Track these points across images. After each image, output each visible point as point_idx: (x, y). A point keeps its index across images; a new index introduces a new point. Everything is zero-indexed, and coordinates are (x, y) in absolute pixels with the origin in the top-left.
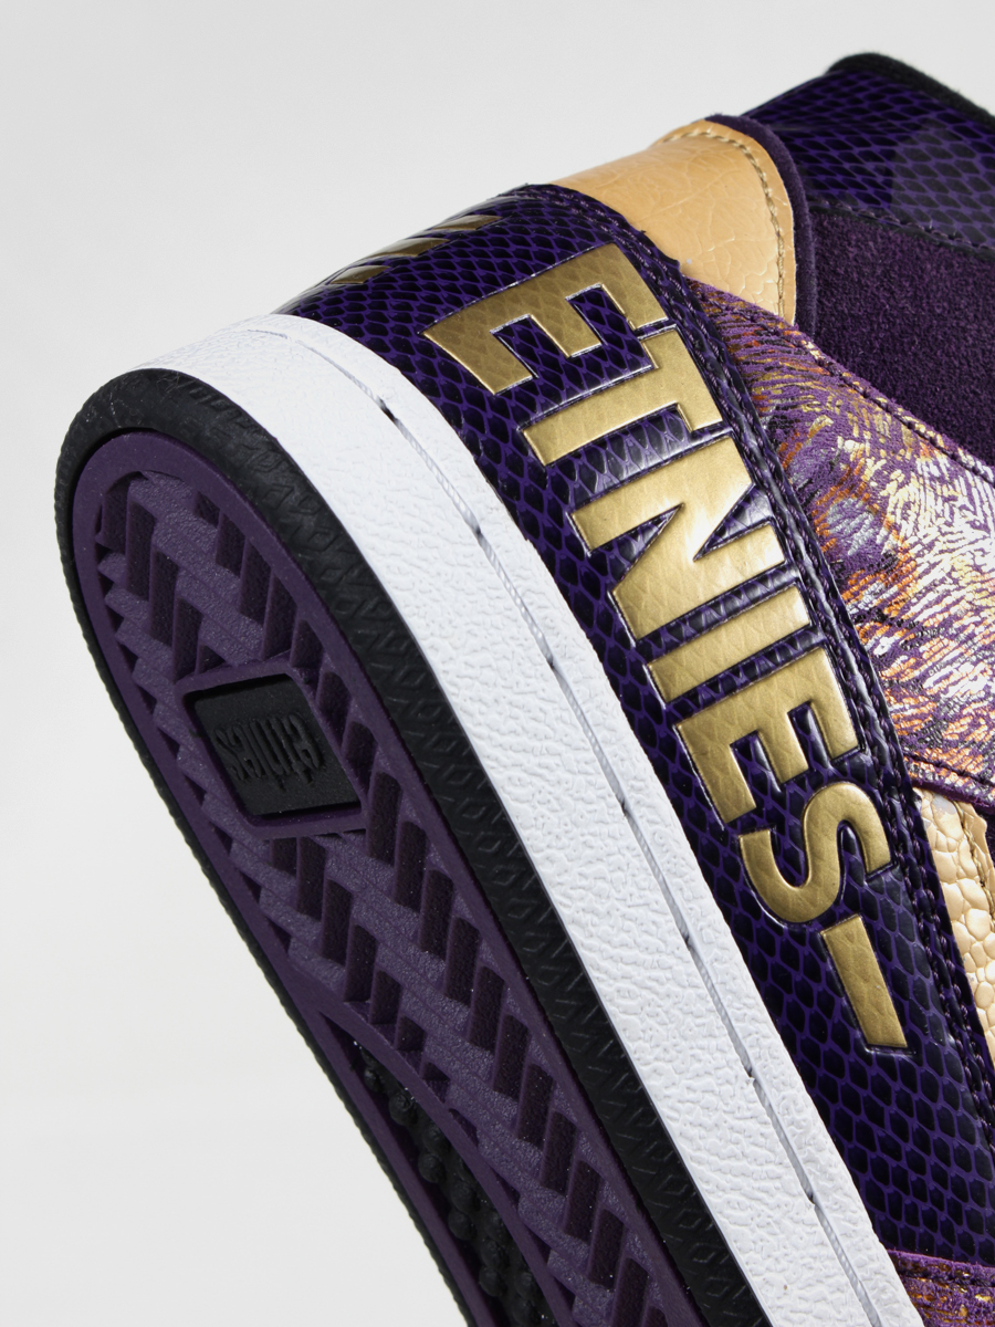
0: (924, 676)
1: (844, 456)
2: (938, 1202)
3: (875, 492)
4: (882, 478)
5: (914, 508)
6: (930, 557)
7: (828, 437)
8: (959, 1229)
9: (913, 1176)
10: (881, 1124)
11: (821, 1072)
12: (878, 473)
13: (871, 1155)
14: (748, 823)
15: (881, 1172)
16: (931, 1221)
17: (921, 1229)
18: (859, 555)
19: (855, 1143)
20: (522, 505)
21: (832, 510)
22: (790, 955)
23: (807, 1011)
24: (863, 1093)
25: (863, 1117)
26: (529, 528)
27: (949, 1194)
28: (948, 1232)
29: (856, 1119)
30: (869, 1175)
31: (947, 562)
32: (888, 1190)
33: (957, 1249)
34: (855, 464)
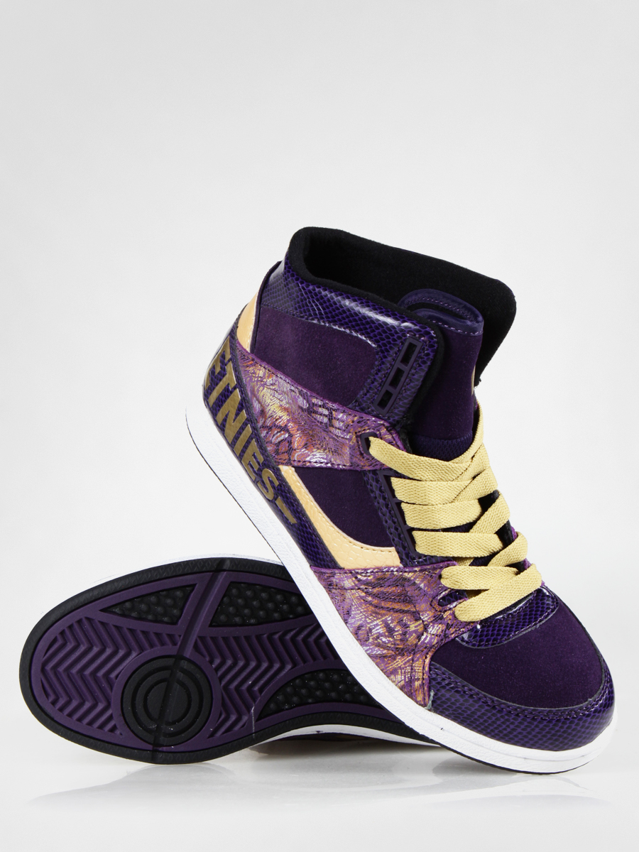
0: (272, 439)
1: (252, 387)
3: (257, 395)
5: (265, 396)
6: (269, 408)
7: (249, 383)
8: (318, 562)
12: (257, 390)
14: (256, 481)
18: (258, 412)
21: (254, 401)
27: (314, 554)
31: (273, 407)
33: (320, 565)
34: (253, 389)
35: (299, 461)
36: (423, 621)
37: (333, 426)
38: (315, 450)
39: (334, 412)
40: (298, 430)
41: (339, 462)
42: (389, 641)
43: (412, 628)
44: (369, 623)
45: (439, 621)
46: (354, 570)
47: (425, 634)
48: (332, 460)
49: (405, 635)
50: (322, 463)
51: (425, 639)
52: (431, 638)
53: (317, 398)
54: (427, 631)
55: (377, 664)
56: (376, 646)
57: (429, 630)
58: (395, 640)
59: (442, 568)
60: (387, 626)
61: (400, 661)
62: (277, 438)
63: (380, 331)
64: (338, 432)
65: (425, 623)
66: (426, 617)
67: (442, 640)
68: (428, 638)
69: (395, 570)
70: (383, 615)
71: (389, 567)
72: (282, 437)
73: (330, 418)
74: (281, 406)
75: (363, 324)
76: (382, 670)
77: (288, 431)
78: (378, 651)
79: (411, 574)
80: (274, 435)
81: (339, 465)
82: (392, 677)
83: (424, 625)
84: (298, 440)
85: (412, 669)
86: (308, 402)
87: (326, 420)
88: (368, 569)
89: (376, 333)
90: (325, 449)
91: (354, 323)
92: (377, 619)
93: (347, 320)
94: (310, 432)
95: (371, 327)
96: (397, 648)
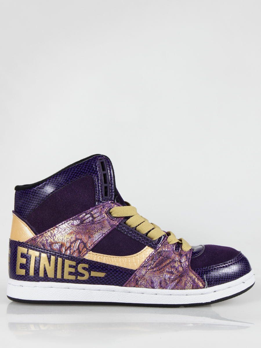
0: (74, 250)
1: (50, 242)
2: (122, 279)
3: (55, 242)
4: (54, 240)
5: (58, 238)
6: (64, 240)
7: (47, 243)
8: (125, 278)
9: (118, 280)
10: (111, 280)
11: (103, 283)
12: (53, 240)
13: (113, 283)
14: (77, 278)
15: (115, 283)
16: (123, 281)
17: (123, 282)
18: (59, 248)
19: (111, 284)
20: (36, 280)
21: (54, 247)
22: (91, 280)
23: (97, 281)
24: (107, 280)
25: (109, 281)
26: (38, 281)
27: (121, 277)
28: (125, 279)
29: (109, 282)
30: (115, 284)
31: (65, 238)
32: (117, 283)
33: (127, 279)
34: (51, 242)
35: (92, 245)
36: (177, 261)
37: (95, 218)
38: (94, 236)
39: (92, 212)
40: (82, 235)
41: (106, 230)
42: (174, 276)
43: (176, 265)
44: (162, 278)
45: (182, 256)
46: (141, 265)
47: (182, 264)
48: (103, 232)
49: (177, 269)
50: (100, 237)
51: (184, 265)
52: (185, 263)
53: (82, 214)
54: (182, 263)
55: (177, 289)
56: (171, 282)
57: (182, 261)
58: (176, 274)
59: (166, 240)
60: (168, 272)
61: (184, 279)
62: (76, 246)
63: (87, 167)
64: (99, 218)
65: (179, 260)
66: (177, 259)
67: (189, 261)
68: (185, 264)
69: (154, 253)
70: (164, 270)
71: (151, 253)
72: (78, 243)
73: (92, 216)
74: (68, 234)
75: (79, 171)
76: (181, 289)
77: (78, 239)
78: (174, 283)
79: (160, 249)
80: (74, 247)
81: (107, 231)
82: (186, 287)
83: (179, 261)
84: (85, 238)
85: (190, 277)
86: (78, 219)
87: (91, 218)
88: (146, 260)
89: (87, 169)
90: (98, 231)
91: (76, 174)
92: (164, 273)
93: (72, 176)
94: (87, 231)
95: (83, 169)
96: (179, 276)
